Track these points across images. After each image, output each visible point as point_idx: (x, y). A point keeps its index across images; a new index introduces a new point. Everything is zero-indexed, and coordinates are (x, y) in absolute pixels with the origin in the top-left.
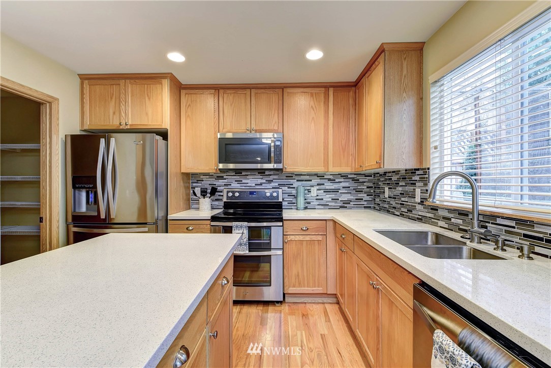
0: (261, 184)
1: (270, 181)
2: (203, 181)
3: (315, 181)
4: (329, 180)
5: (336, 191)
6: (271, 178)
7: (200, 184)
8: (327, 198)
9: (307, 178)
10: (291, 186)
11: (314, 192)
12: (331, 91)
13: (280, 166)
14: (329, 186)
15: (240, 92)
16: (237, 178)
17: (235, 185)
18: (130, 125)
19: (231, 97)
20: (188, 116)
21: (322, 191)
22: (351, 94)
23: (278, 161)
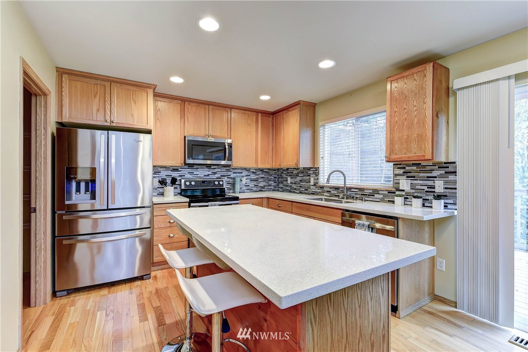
0: (208, 175)
1: (215, 173)
2: (160, 172)
3: (245, 173)
4: (253, 172)
5: (256, 180)
6: (216, 170)
7: (157, 175)
8: (252, 184)
9: (240, 171)
10: (229, 177)
11: (244, 180)
12: (260, 114)
13: (229, 163)
14: (253, 177)
15: (202, 106)
16: (190, 170)
17: (188, 176)
18: (116, 123)
19: (194, 109)
20: (158, 119)
21: (249, 180)
22: (270, 119)
23: (230, 159)
